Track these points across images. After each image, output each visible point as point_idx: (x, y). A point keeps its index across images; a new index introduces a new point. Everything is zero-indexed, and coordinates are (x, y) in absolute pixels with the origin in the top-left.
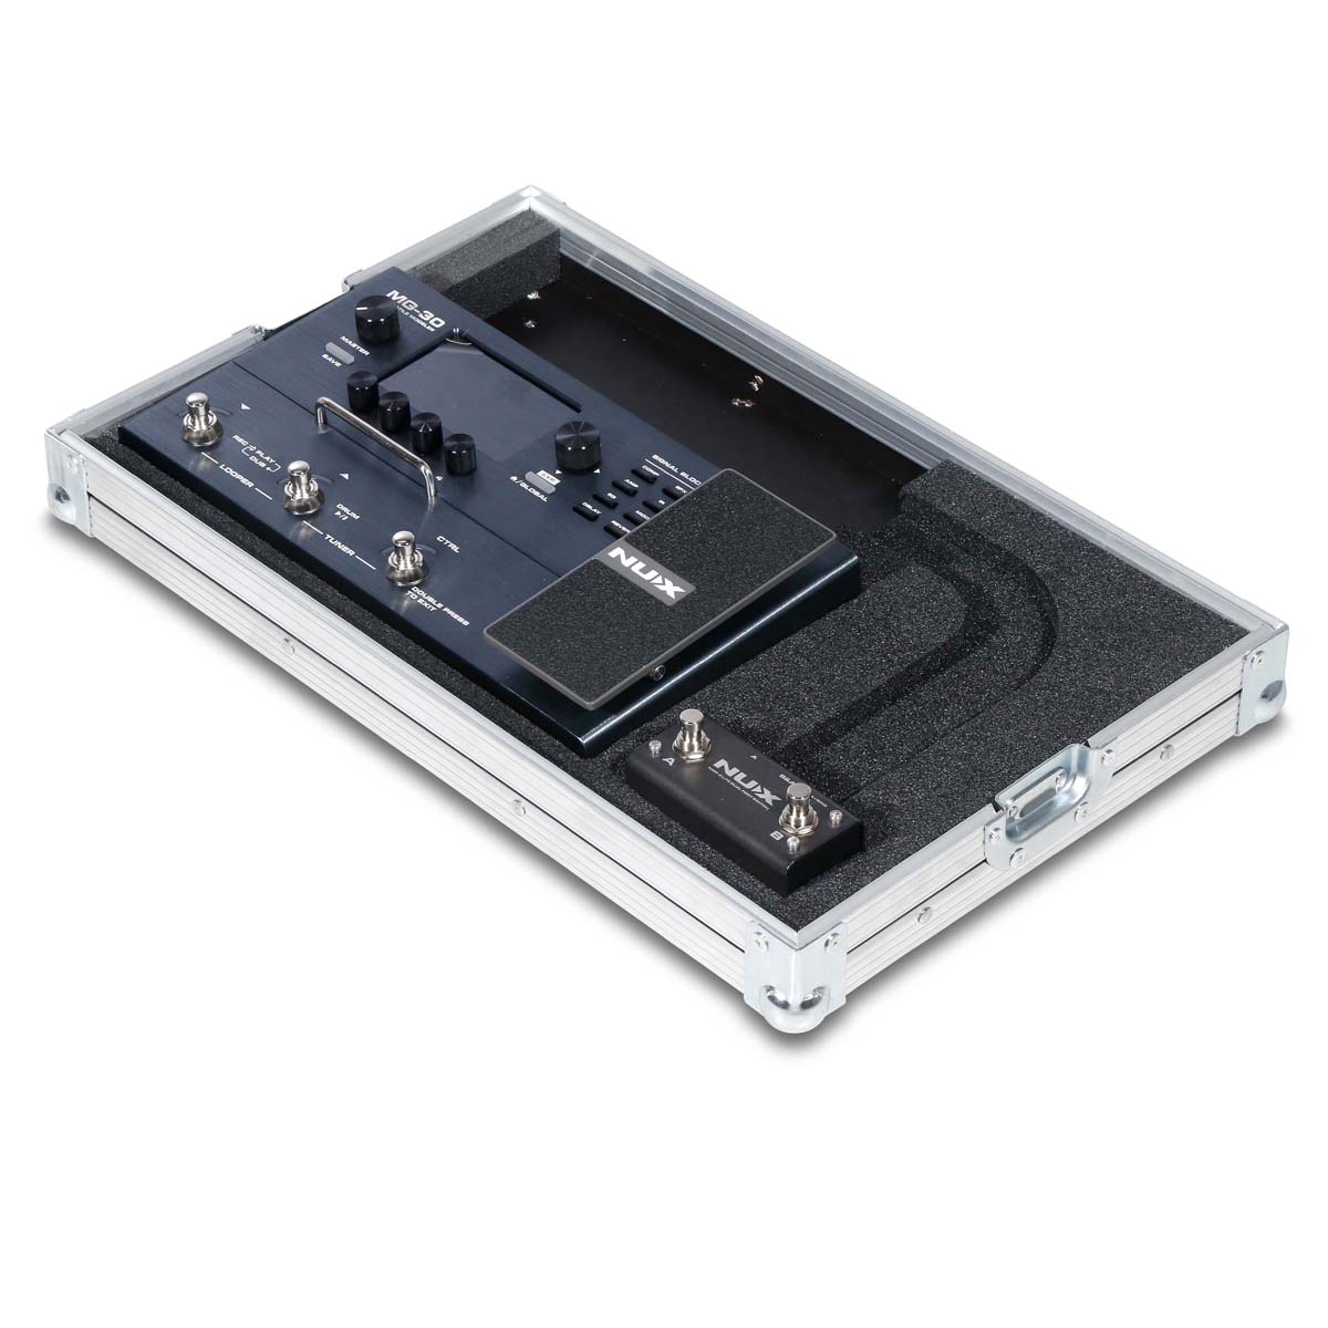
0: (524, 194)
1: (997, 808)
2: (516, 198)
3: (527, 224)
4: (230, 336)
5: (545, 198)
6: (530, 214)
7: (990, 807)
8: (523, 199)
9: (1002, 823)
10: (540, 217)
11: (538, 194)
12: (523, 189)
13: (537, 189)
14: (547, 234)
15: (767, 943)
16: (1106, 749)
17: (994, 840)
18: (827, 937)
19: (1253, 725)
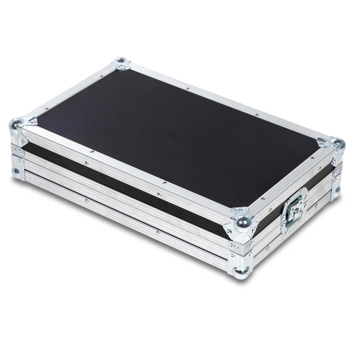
15: (235, 256)
16: (306, 203)
17: (283, 227)
18: (250, 253)
19: (334, 199)
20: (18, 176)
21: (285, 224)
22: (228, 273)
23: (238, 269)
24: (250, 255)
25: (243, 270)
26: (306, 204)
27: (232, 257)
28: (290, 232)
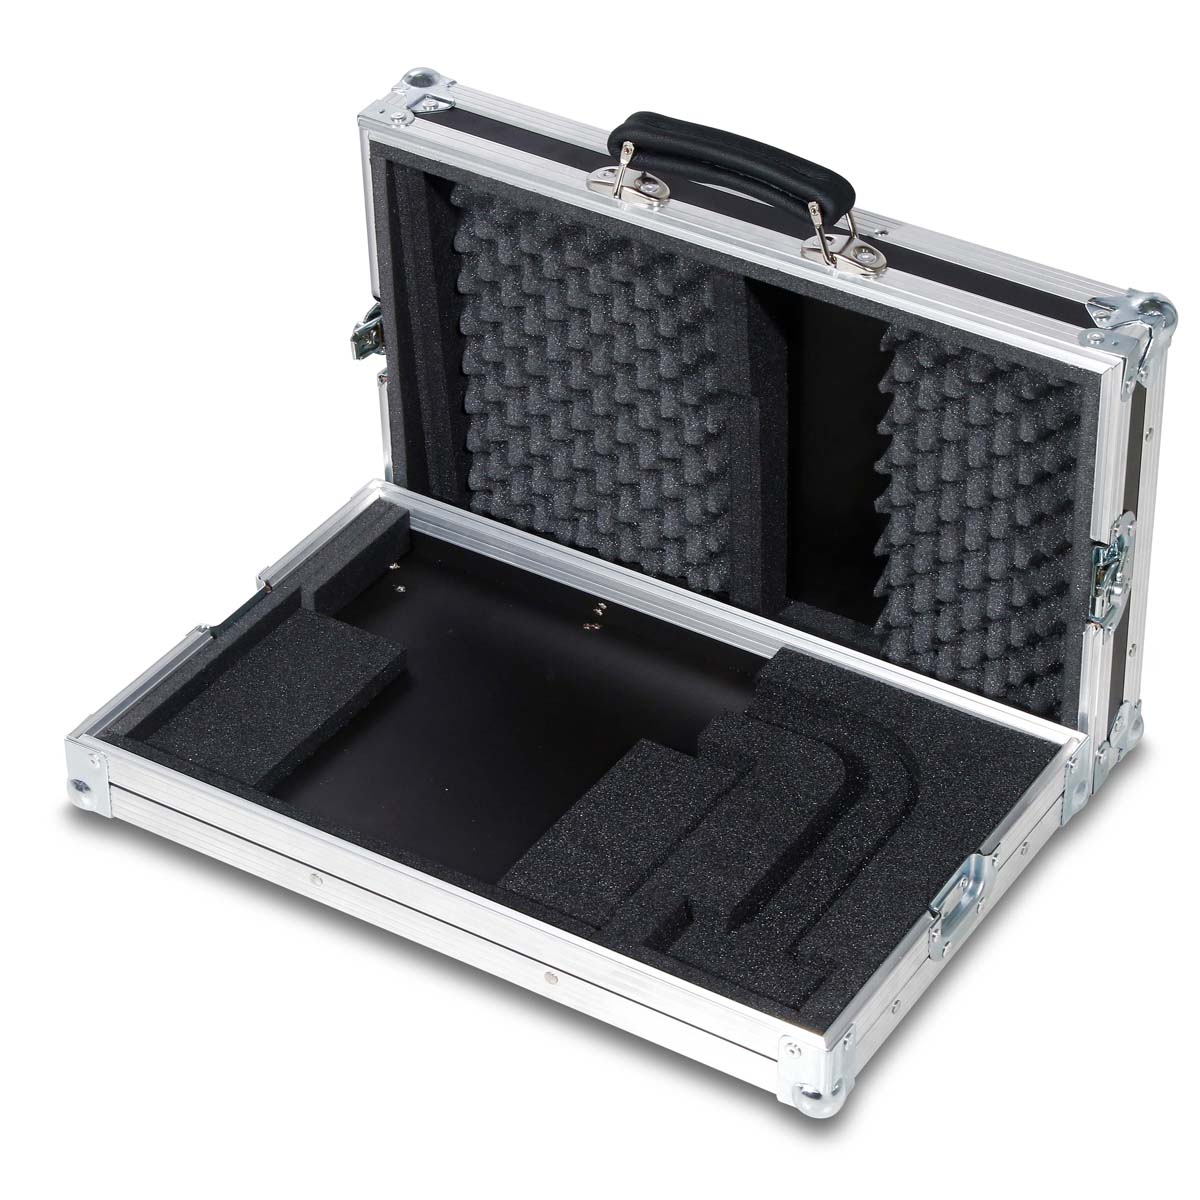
0: (371, 486)
1: (934, 914)
2: (366, 492)
3: (382, 510)
4: (184, 637)
6: (379, 502)
7: (928, 915)
8: (372, 490)
9: (938, 925)
10: (390, 503)
11: (380, 484)
12: (368, 484)
14: (399, 516)
15: (799, 1050)
16: (994, 854)
17: (936, 940)
18: (845, 1039)
19: (1070, 817)
20: (87, 802)
21: (939, 932)
22: (781, 1099)
23: (811, 1090)
24: (845, 1042)
25: (824, 1089)
26: (996, 856)
27: (791, 1054)
28: (953, 947)
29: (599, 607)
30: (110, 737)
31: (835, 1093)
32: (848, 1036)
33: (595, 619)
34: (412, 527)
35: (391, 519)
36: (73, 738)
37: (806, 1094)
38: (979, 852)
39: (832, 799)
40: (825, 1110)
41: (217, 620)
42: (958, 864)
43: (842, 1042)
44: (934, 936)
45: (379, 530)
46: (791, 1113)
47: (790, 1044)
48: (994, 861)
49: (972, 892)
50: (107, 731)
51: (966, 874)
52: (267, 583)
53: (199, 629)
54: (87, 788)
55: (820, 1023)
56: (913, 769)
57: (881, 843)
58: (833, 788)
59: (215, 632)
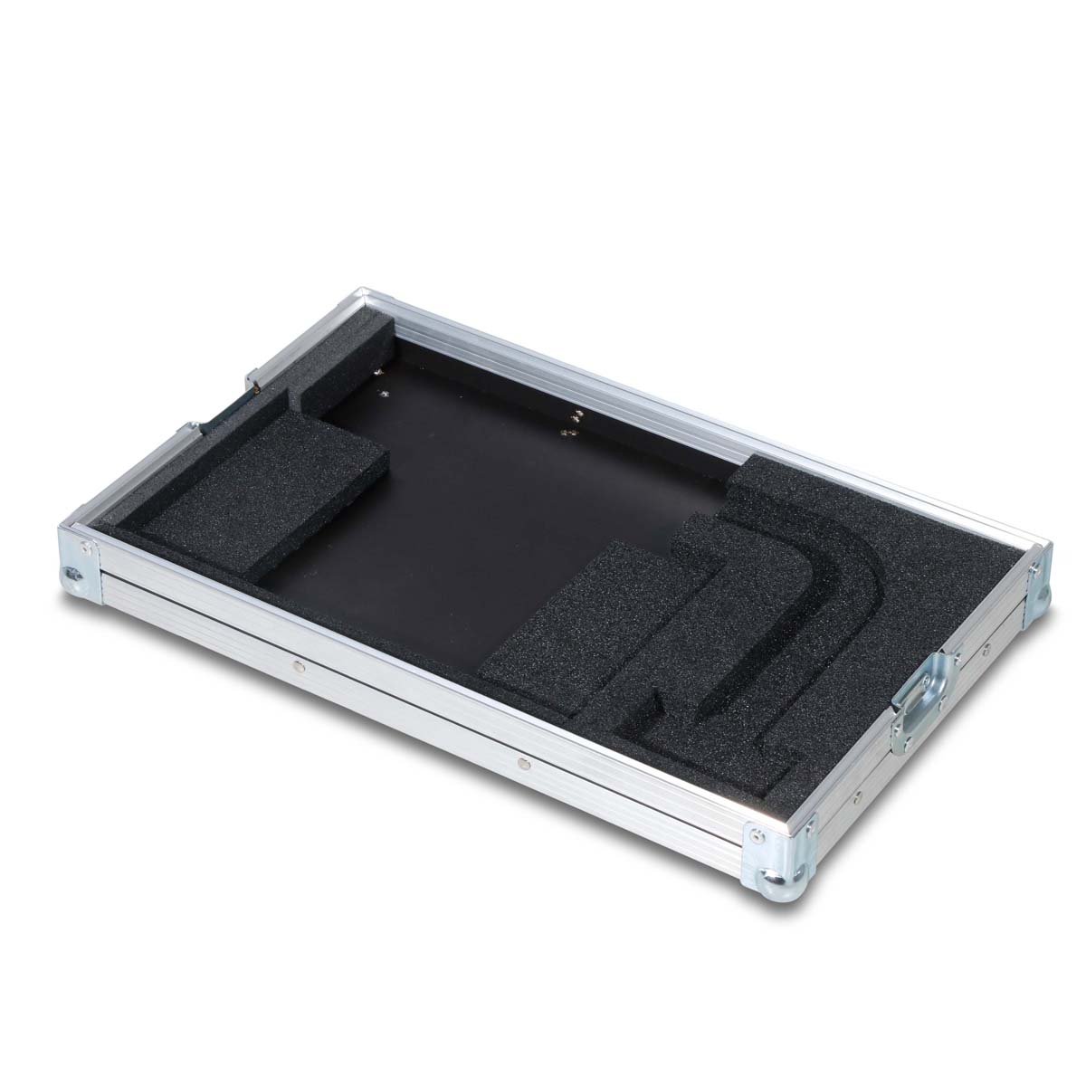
0: (358, 294)
1: (896, 710)
2: (352, 299)
3: (367, 317)
4: (174, 433)
5: (373, 295)
6: (367, 309)
7: (890, 709)
8: (358, 298)
9: (901, 721)
10: (376, 311)
11: (367, 292)
12: (355, 292)
13: (367, 289)
14: (385, 323)
15: (763, 836)
16: (956, 653)
17: (897, 735)
18: (808, 826)
19: (1032, 621)
20: (78, 588)
21: (902, 726)
22: (744, 883)
23: (773, 874)
24: (808, 830)
25: (787, 875)
26: (958, 655)
27: (755, 839)
28: (914, 743)
29: (576, 415)
30: (101, 526)
31: (796, 879)
32: (811, 824)
33: (572, 426)
34: (398, 335)
35: (375, 327)
36: (67, 526)
37: (768, 879)
38: (942, 651)
39: (799, 599)
40: (786, 895)
41: (207, 417)
42: (920, 662)
43: (804, 830)
44: (896, 731)
45: (364, 336)
46: (755, 896)
47: (754, 830)
48: (956, 660)
49: (934, 690)
50: (99, 521)
51: (929, 672)
52: (256, 384)
53: (189, 425)
54: (80, 577)
55: (784, 810)
56: (878, 573)
57: (846, 643)
58: (801, 589)
59: (205, 429)
